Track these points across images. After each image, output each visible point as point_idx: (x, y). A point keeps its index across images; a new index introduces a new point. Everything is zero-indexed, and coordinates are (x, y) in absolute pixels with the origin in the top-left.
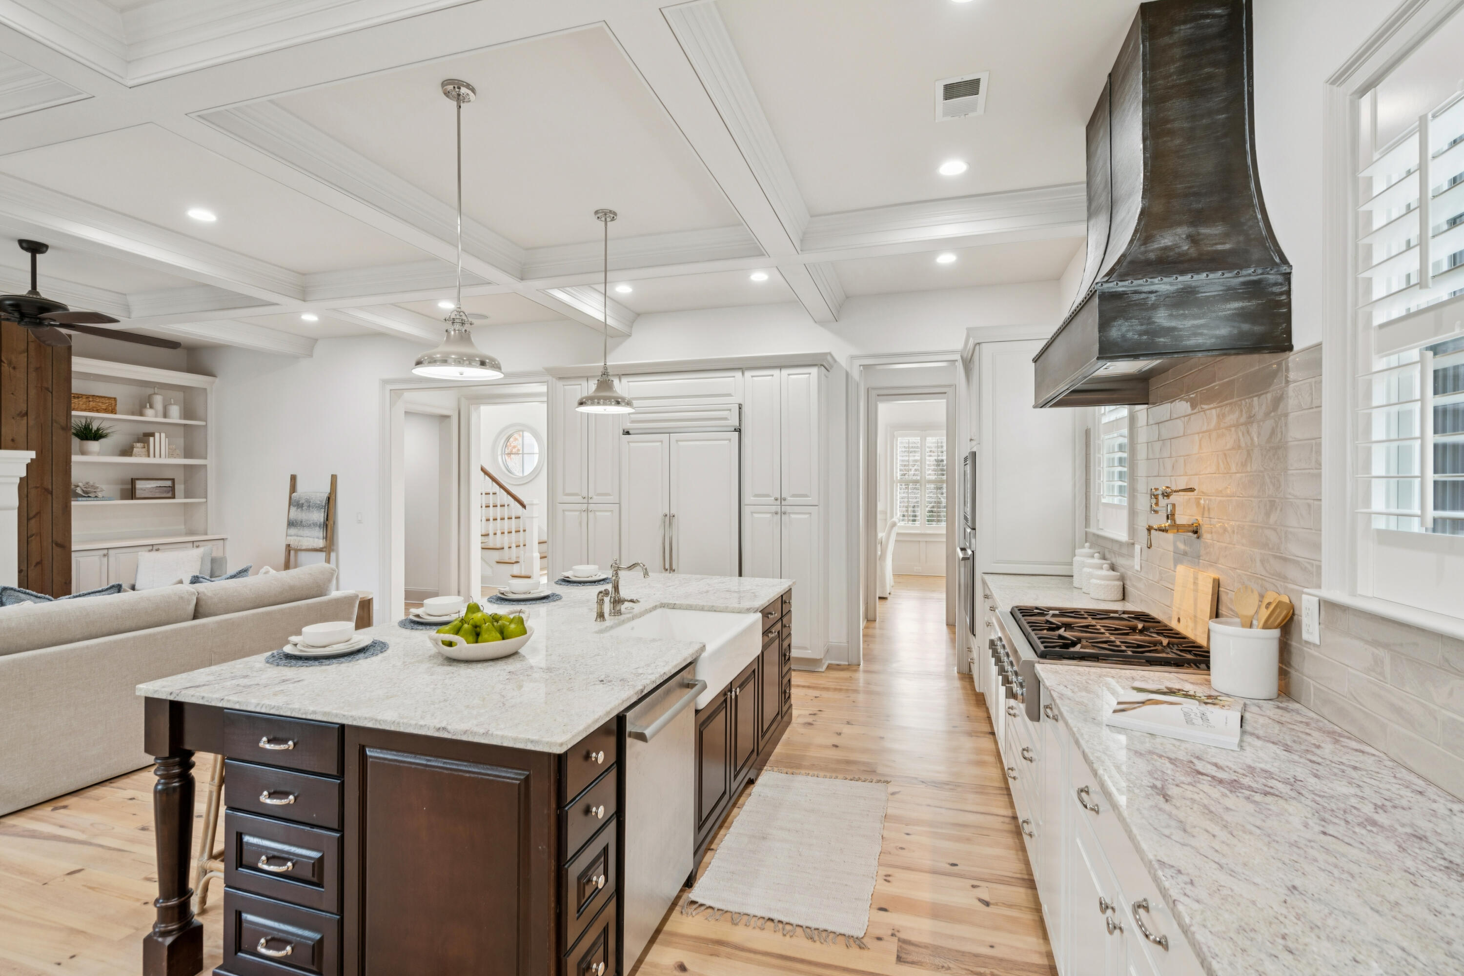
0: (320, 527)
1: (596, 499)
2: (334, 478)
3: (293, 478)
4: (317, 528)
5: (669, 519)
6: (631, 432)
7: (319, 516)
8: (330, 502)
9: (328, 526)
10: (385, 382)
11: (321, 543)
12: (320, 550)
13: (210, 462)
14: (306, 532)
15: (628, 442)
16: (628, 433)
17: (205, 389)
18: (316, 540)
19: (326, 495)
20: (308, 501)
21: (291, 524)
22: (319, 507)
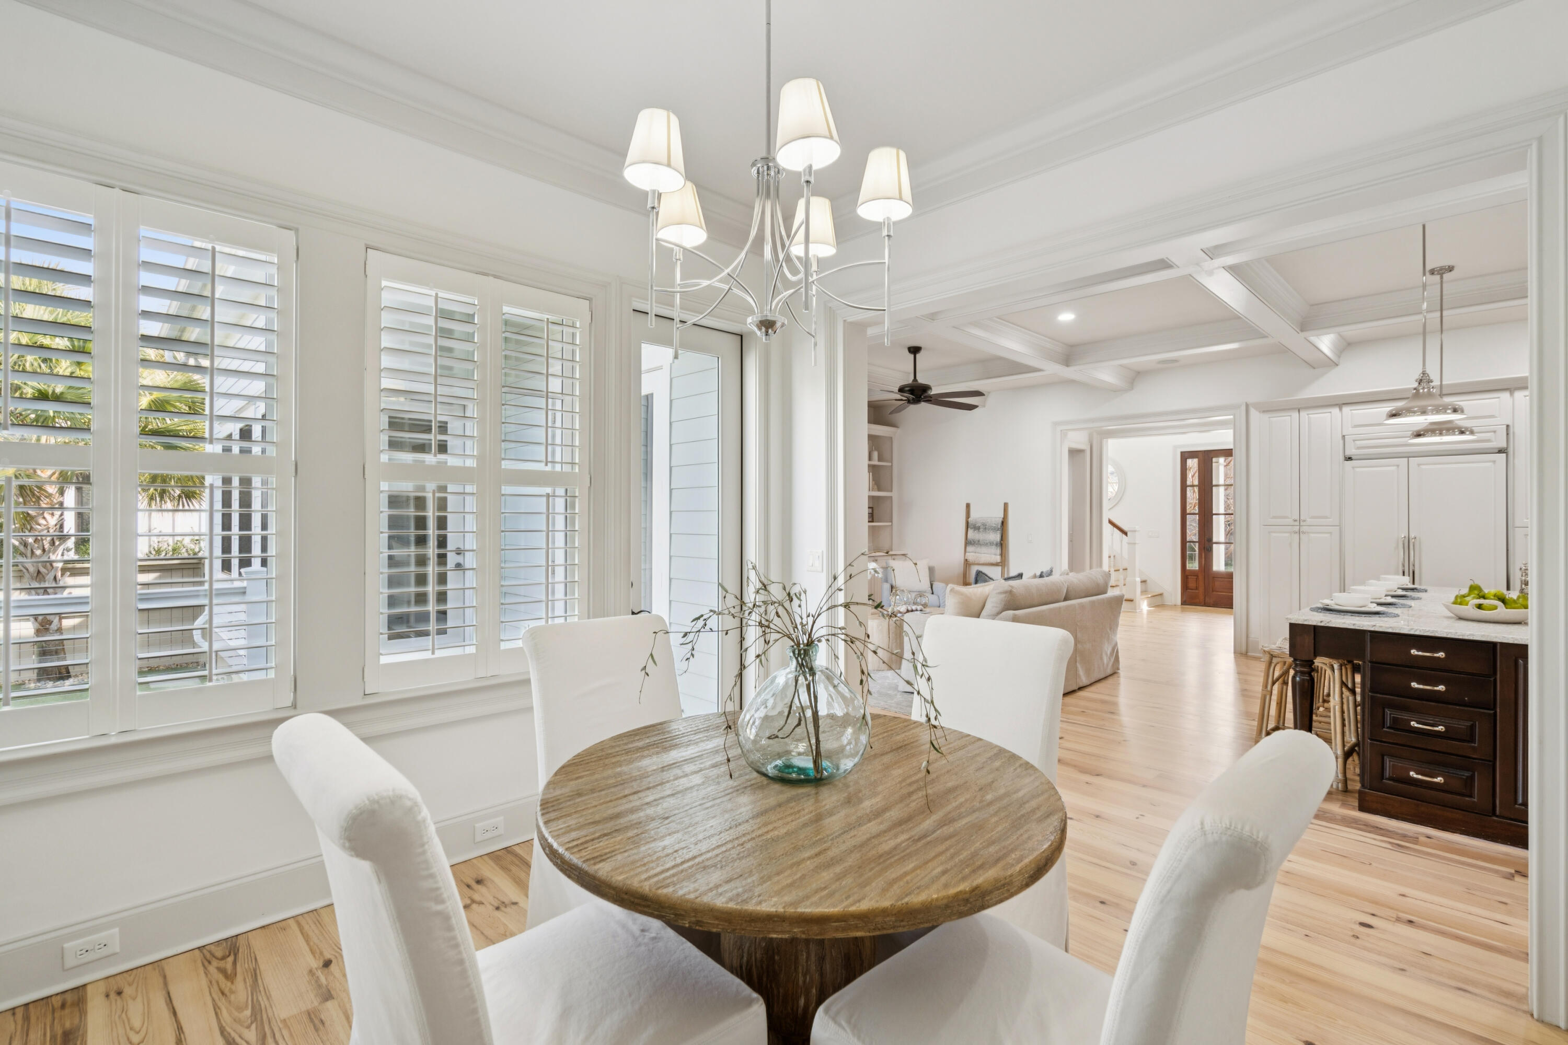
0: (997, 545)
1: (1309, 521)
2: (1006, 505)
3: (968, 506)
4: (994, 547)
5: (1408, 544)
6: (1353, 457)
7: (996, 537)
8: (1004, 523)
9: (1002, 544)
10: (1056, 424)
11: (998, 559)
12: (996, 564)
13: (894, 494)
14: (984, 549)
15: (1353, 468)
16: (1350, 459)
17: (891, 438)
18: (994, 556)
19: (1001, 520)
20: (984, 525)
21: (968, 543)
22: (994, 529)
